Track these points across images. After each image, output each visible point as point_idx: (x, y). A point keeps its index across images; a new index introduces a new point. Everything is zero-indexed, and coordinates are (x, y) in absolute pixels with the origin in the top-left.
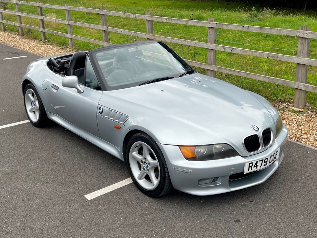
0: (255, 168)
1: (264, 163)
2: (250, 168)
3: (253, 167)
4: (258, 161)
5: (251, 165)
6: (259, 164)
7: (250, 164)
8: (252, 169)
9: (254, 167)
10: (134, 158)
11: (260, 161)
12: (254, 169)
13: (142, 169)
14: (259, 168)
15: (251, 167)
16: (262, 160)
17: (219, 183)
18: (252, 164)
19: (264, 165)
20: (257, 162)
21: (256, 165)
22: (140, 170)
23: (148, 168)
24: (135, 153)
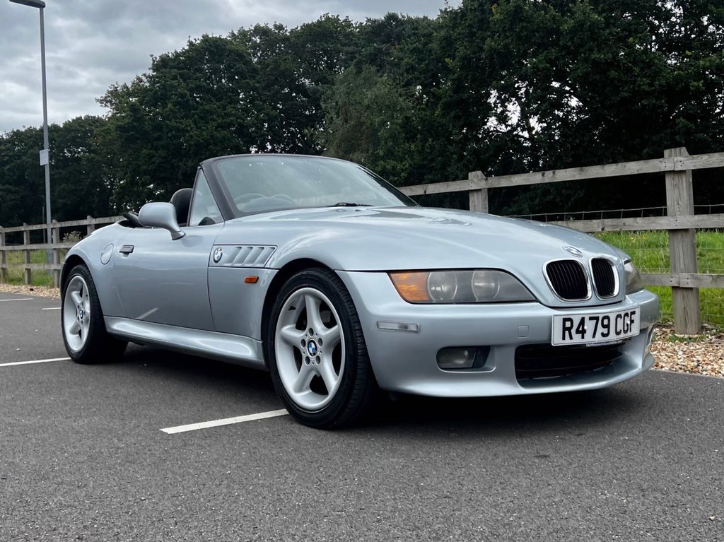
0: (580, 335)
1: (600, 330)
2: (567, 332)
3: (573, 331)
4: (587, 320)
5: (568, 324)
6: (589, 326)
7: (565, 320)
8: (571, 338)
9: (578, 332)
10: (287, 341)
11: (591, 319)
12: (577, 339)
13: (304, 362)
14: (589, 340)
15: (569, 329)
16: (597, 319)
17: (492, 367)
19: (603, 335)
20: (583, 319)
21: (581, 329)
22: (299, 370)
23: (318, 353)
24: (288, 329)
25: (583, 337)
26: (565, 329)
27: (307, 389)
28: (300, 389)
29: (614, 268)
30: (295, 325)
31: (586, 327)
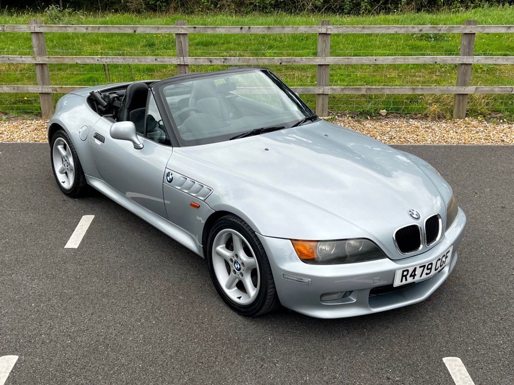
1: (426, 271)
2: (404, 278)
3: (408, 276)
4: (418, 267)
5: (405, 273)
6: (418, 272)
7: (403, 271)
8: (406, 280)
9: (411, 276)
11: (420, 267)
12: (410, 280)
14: (417, 278)
15: (406, 276)
16: (424, 266)
17: (353, 299)
19: (427, 274)
20: (415, 269)
21: (413, 274)
22: (229, 275)
23: (242, 271)
24: (221, 248)
25: (414, 278)
26: (403, 276)
27: (234, 287)
28: (229, 287)
29: (440, 220)
31: (416, 273)
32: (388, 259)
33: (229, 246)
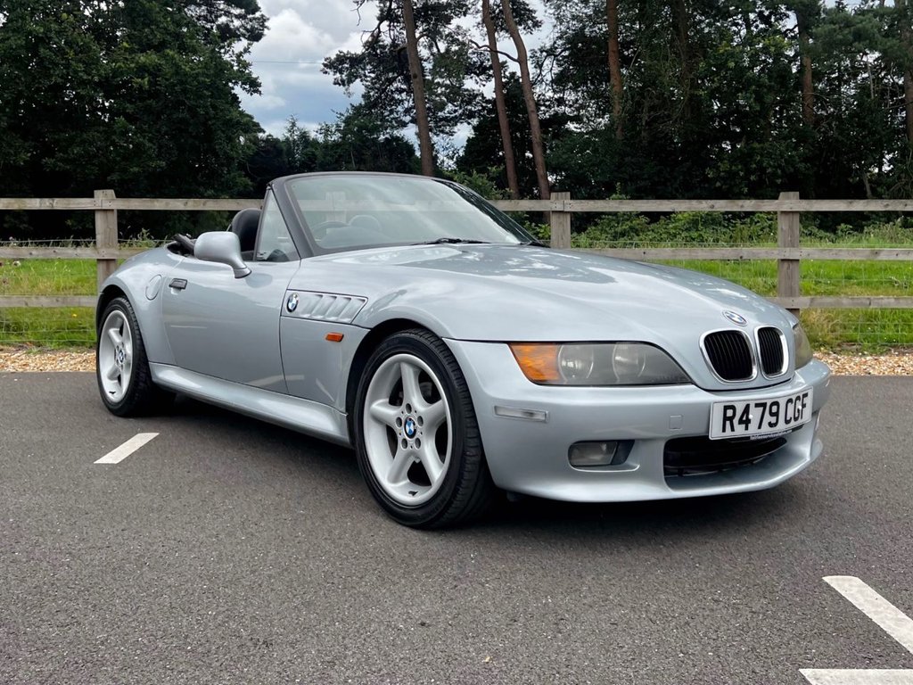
0: (744, 426)
1: (768, 418)
2: (728, 423)
3: (736, 421)
4: (752, 408)
5: (730, 413)
6: (754, 415)
7: (726, 408)
8: (733, 429)
9: (741, 422)
11: (757, 405)
12: (740, 431)
14: (753, 431)
15: (731, 419)
16: (764, 405)
17: (635, 465)
18: (731, 411)
19: (771, 425)
20: (748, 407)
21: (744, 418)
22: (394, 456)
23: (418, 435)
24: (379, 405)
25: (747, 428)
26: (726, 418)
27: (404, 479)
29: (783, 338)
30: (388, 400)
31: (751, 416)
32: (694, 386)
33: (396, 398)
